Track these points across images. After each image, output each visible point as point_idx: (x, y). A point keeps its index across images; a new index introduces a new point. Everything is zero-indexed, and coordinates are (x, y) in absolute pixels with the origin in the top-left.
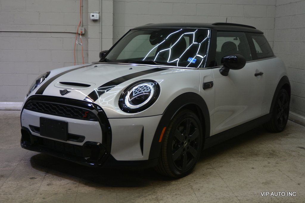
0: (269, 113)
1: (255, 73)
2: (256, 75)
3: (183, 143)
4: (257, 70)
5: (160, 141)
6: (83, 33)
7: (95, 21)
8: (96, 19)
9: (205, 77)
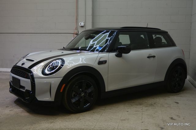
0: (163, 80)
1: (148, 56)
2: (148, 57)
3: (80, 94)
4: (149, 54)
5: (61, 91)
6: (77, 33)
7: (82, 27)
8: (83, 25)
9: (100, 58)
